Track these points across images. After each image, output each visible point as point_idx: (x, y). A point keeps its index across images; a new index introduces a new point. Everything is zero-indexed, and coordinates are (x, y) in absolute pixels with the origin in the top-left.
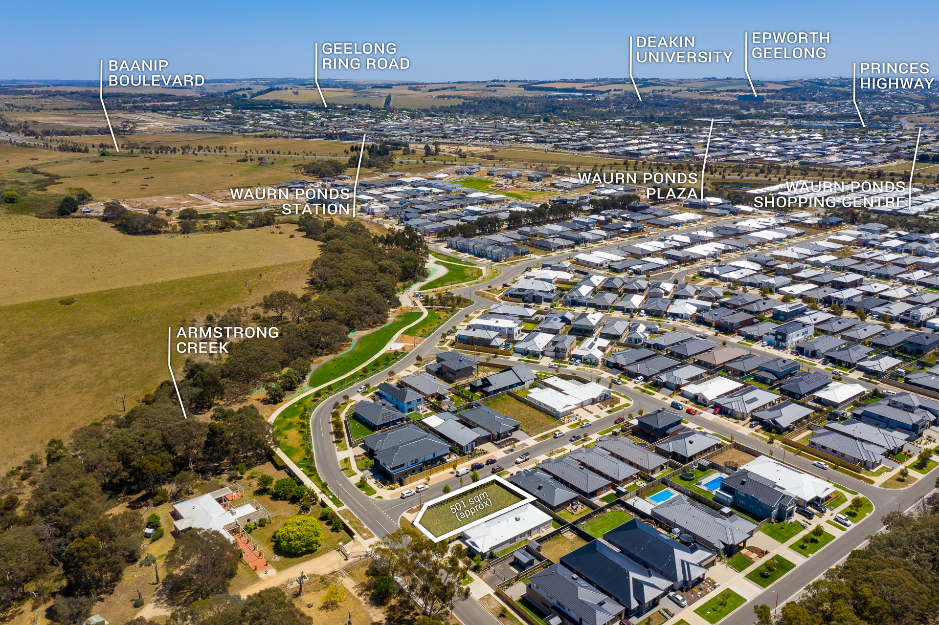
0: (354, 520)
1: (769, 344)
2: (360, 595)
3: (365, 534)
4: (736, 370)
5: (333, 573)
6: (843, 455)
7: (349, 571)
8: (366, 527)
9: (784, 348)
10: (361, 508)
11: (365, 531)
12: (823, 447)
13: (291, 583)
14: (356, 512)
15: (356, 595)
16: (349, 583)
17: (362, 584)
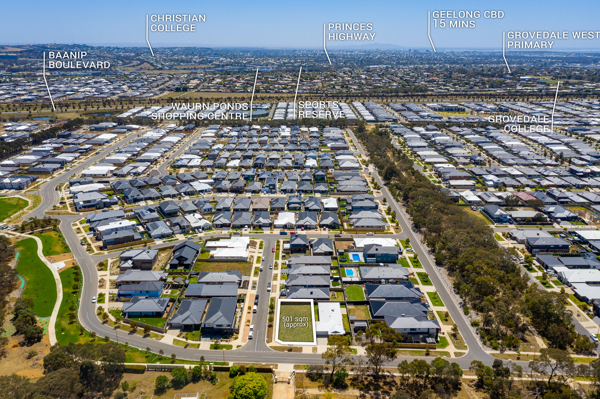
1: (267, 193)
4: (279, 208)
6: (372, 227)
9: (275, 192)
12: (363, 227)
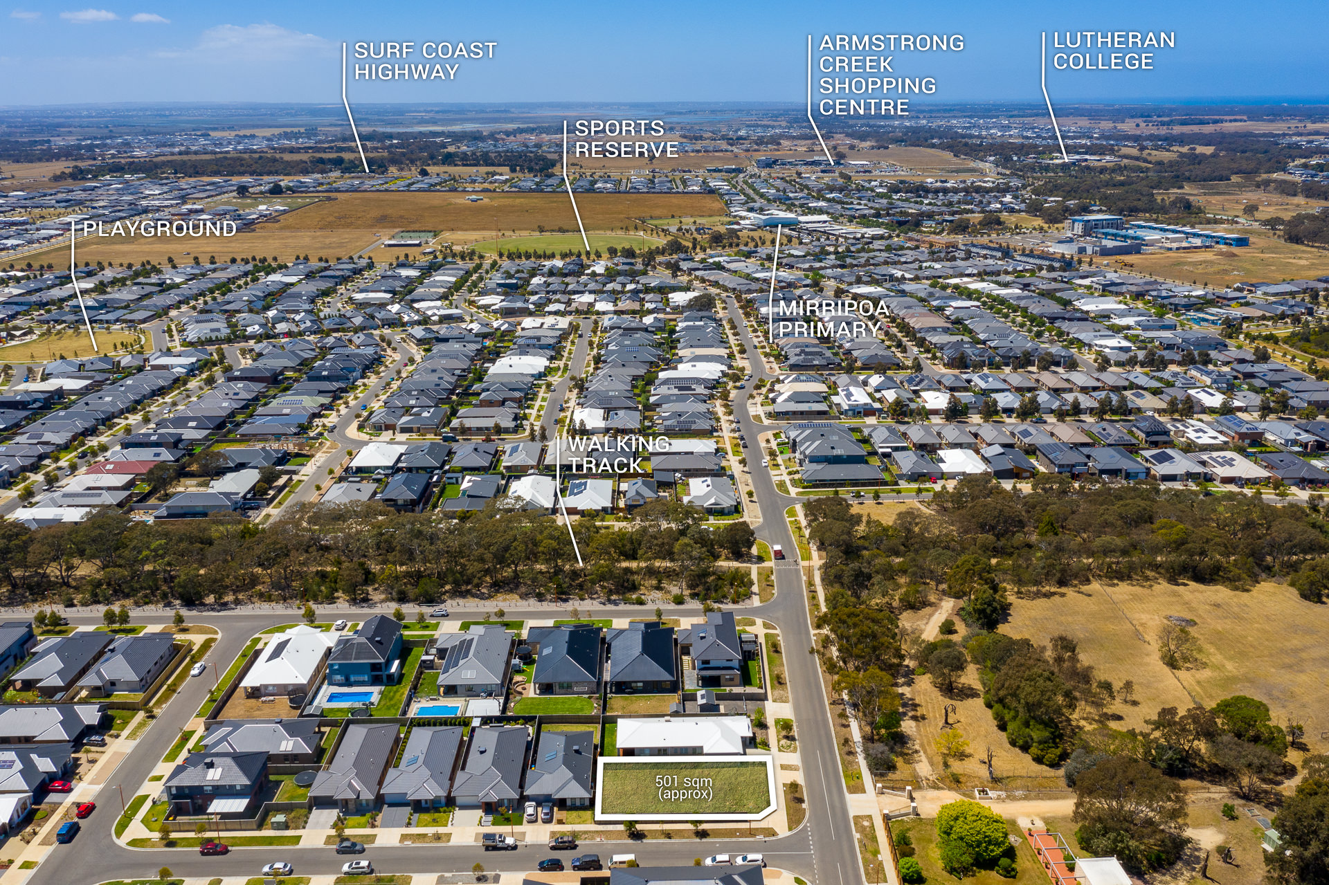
0: (869, 856)
2: (917, 752)
3: (866, 823)
5: (938, 788)
7: (917, 783)
8: (857, 836)
10: (845, 874)
11: (861, 829)
13: (999, 798)
14: (856, 869)
15: (922, 753)
16: (923, 768)
17: (908, 762)
